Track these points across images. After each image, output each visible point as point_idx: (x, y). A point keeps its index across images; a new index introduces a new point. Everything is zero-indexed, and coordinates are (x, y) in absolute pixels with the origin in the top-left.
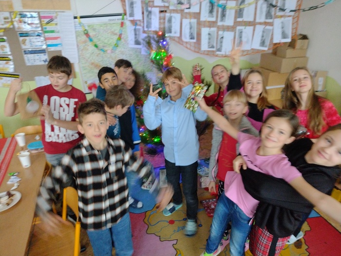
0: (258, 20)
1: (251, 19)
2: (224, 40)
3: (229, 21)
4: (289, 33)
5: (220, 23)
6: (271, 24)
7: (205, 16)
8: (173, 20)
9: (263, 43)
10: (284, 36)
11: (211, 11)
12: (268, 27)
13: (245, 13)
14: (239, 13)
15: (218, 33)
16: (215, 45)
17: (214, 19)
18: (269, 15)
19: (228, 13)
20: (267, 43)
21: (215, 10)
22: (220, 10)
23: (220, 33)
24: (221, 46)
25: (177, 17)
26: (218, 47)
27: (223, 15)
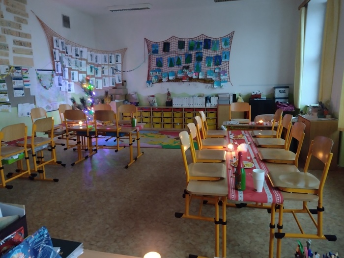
0: (110, 75)
1: (107, 74)
2: (98, 83)
3: (99, 75)
5: (96, 76)
7: (89, 73)
8: (74, 74)
9: (113, 84)
10: (120, 81)
11: (91, 71)
13: (105, 72)
14: (103, 72)
17: (93, 74)
18: (113, 73)
20: (115, 84)
21: (93, 70)
22: (95, 70)
24: (98, 86)
25: (76, 73)
26: (96, 86)
27: (97, 73)
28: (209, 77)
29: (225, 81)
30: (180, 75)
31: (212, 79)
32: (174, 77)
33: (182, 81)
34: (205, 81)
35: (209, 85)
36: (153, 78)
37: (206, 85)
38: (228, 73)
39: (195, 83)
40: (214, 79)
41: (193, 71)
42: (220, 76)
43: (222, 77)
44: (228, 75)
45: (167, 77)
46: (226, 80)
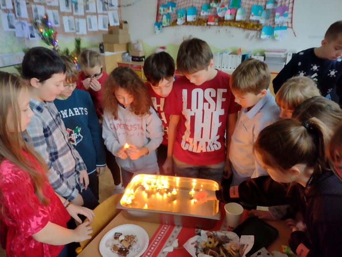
0: (98, 12)
1: (94, 11)
2: (80, 24)
3: (81, 11)
4: (118, 20)
5: (75, 14)
6: (107, 14)
7: (63, 8)
8: (38, 10)
9: (104, 26)
10: (115, 21)
11: (67, 5)
12: (106, 16)
13: (90, 7)
14: (86, 7)
15: (75, 20)
16: (74, 28)
17: (70, 11)
18: (104, 9)
19: (79, 6)
20: (107, 26)
21: (70, 4)
22: (74, 5)
23: (76, 20)
24: (79, 29)
25: (41, 8)
26: (77, 29)
27: (76, 8)
28: (253, 18)
29: (282, 27)
30: (204, 14)
31: (258, 21)
32: (195, 16)
33: (207, 25)
34: (246, 25)
35: (253, 33)
36: (165, 17)
37: (247, 32)
38: (290, 10)
39: (228, 28)
40: (262, 21)
41: (226, 6)
42: (274, 16)
43: (279, 19)
44: (290, 16)
45: (184, 16)
46: (285, 25)
